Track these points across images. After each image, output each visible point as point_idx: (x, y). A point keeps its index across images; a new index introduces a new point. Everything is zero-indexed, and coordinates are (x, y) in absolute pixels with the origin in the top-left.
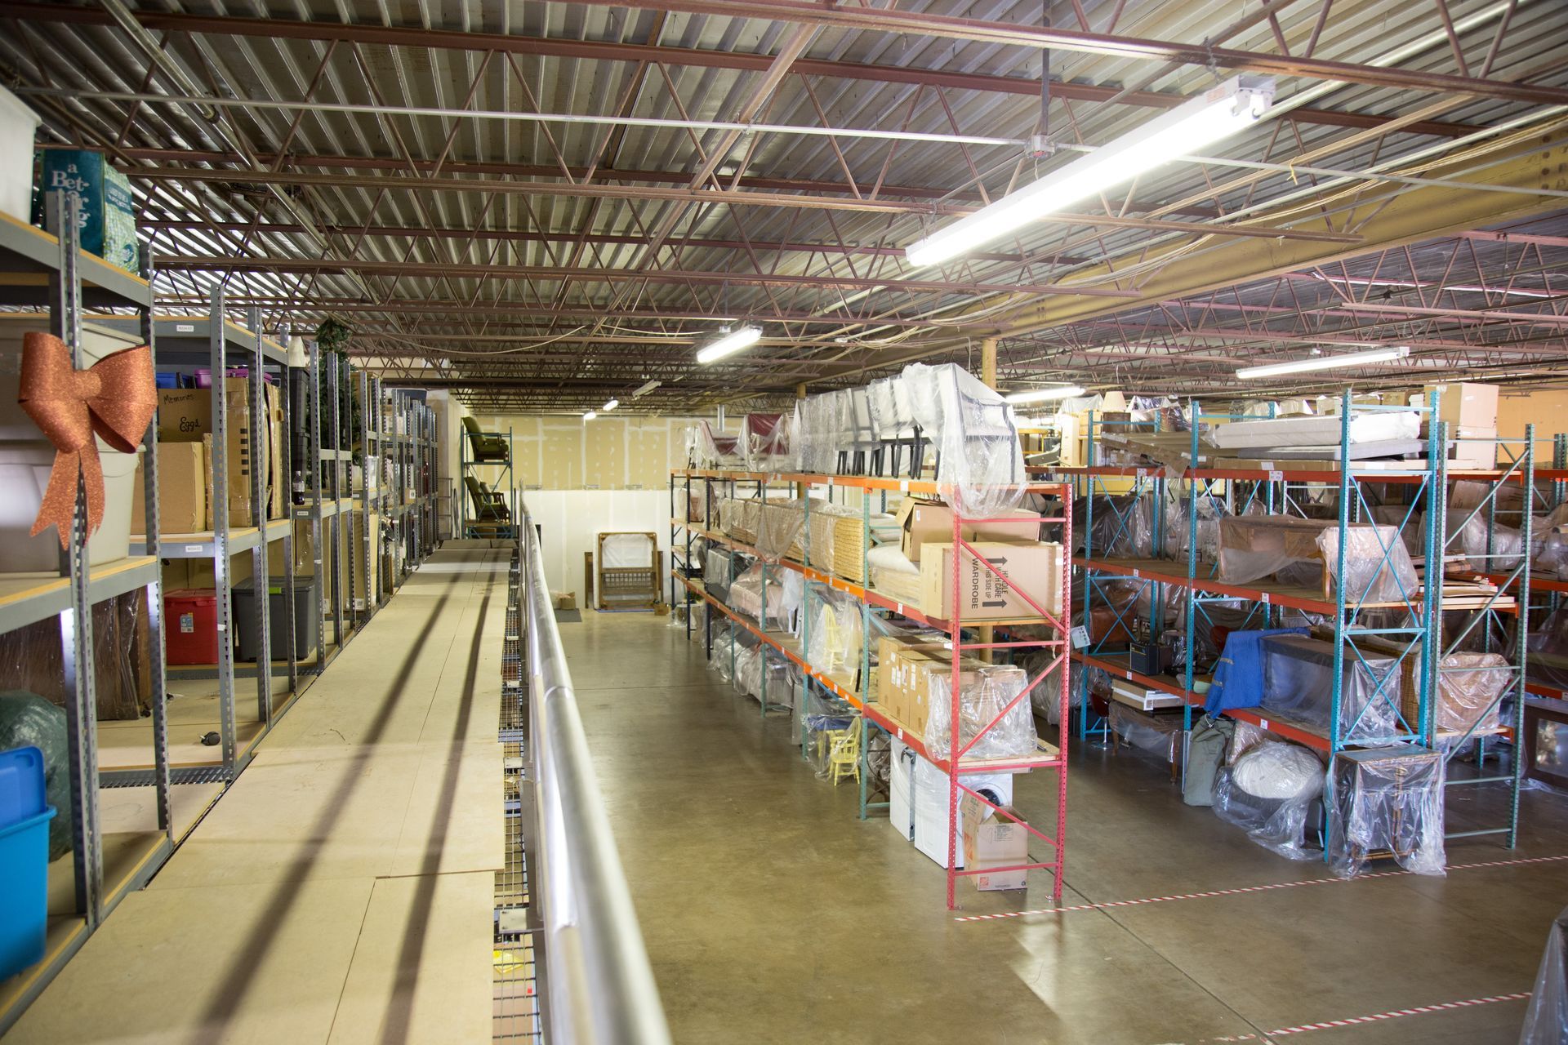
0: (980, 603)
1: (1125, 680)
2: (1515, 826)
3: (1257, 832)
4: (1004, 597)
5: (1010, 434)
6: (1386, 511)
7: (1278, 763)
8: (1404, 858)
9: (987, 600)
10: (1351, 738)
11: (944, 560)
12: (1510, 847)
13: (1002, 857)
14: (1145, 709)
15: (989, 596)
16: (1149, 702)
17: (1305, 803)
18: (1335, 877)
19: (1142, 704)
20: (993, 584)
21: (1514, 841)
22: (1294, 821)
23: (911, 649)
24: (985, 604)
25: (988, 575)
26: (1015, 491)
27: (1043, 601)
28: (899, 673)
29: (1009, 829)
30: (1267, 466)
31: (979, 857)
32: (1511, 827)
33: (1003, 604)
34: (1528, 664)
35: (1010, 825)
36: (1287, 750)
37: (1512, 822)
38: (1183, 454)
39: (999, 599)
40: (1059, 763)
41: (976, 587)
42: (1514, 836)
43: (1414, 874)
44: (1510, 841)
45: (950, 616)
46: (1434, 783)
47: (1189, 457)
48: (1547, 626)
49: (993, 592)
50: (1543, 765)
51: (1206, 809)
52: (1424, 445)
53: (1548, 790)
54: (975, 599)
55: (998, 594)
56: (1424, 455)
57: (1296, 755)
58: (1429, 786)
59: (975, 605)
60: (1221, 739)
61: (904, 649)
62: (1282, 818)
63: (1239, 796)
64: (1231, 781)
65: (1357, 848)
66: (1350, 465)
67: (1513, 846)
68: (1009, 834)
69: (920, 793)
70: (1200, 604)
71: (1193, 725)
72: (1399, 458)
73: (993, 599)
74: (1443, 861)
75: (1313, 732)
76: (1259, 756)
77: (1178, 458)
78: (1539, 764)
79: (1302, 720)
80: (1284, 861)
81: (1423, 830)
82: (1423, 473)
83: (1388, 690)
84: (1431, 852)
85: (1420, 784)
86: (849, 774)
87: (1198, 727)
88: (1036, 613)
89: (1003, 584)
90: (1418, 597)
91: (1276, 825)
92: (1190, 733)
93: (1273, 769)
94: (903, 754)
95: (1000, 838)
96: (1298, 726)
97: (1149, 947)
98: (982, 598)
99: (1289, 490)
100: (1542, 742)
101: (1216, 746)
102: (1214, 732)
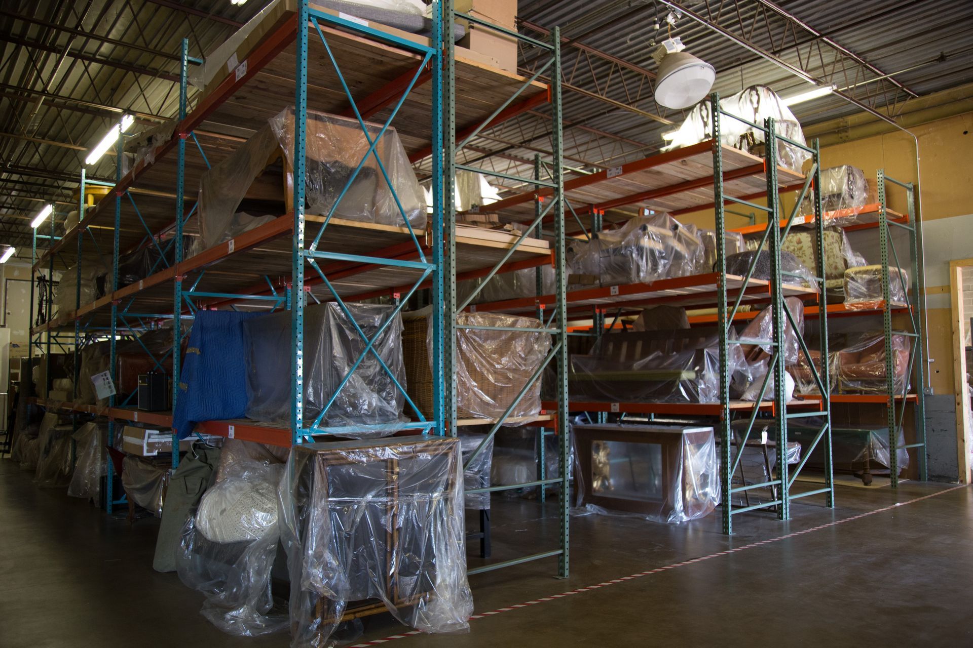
1: (133, 423)
2: (567, 545)
8: (408, 611)
10: (324, 423)
12: (562, 575)
14: (145, 454)
16: (151, 446)
19: (142, 448)
21: (567, 566)
32: (563, 547)
37: (563, 541)
42: (567, 559)
43: (424, 634)
44: (563, 568)
46: (449, 486)
48: (595, 352)
50: (599, 491)
51: (171, 574)
53: (604, 513)
58: (441, 488)
64: (196, 526)
65: (327, 604)
67: (567, 573)
71: (180, 460)
74: (468, 607)
78: (595, 490)
81: (436, 561)
83: (385, 350)
84: (447, 595)
85: (428, 488)
92: (174, 472)
100: (597, 467)
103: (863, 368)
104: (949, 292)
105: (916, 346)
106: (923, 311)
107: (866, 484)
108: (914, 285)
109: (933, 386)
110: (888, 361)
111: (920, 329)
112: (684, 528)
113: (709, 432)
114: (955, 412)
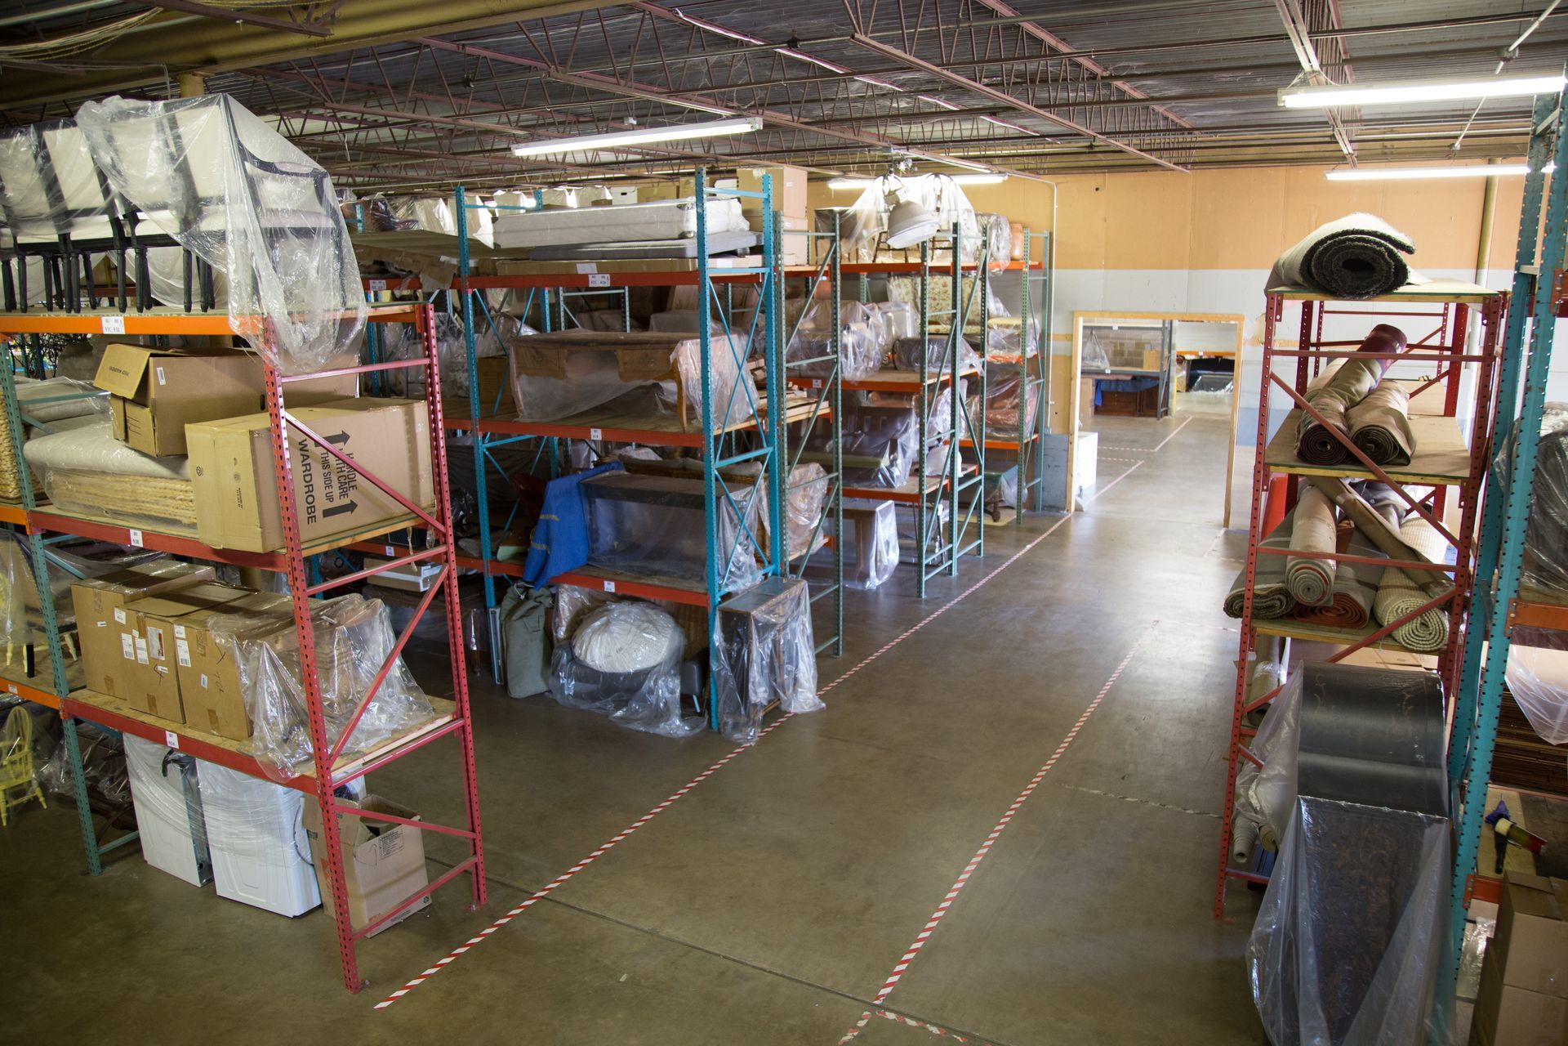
0: (319, 513)
2: (841, 633)
3: (619, 713)
4: (353, 495)
5: (330, 224)
6: (604, 317)
7: (634, 629)
8: (789, 700)
9: (329, 505)
10: (726, 586)
11: (253, 452)
12: (838, 654)
13: (394, 877)
15: (330, 498)
17: (673, 668)
18: (739, 745)
19: (417, 584)
20: (334, 478)
21: (841, 648)
22: (668, 689)
23: (146, 595)
24: (327, 513)
25: (326, 464)
26: (353, 320)
27: (404, 489)
28: (141, 643)
29: (397, 836)
30: (583, 268)
31: (362, 891)
33: (351, 507)
34: (844, 468)
35: (397, 829)
36: (635, 610)
37: (838, 630)
38: (443, 258)
39: (346, 501)
40: (460, 722)
41: (309, 487)
42: (841, 643)
44: (838, 649)
45: (275, 543)
47: (454, 261)
49: (336, 491)
51: (539, 697)
52: (758, 238)
54: (311, 508)
55: (343, 494)
56: (756, 250)
57: (647, 614)
59: (312, 518)
60: (541, 611)
61: (133, 599)
62: (651, 692)
63: (587, 674)
64: (573, 659)
65: (757, 707)
66: (711, 263)
67: (841, 652)
68: (399, 842)
69: (214, 818)
70: (488, 449)
71: (499, 602)
72: (733, 253)
73: (339, 502)
75: (677, 585)
76: (608, 623)
77: (435, 263)
79: (656, 573)
80: (670, 741)
81: (801, 666)
82: (761, 271)
84: (809, 686)
86: (25, 799)
87: (508, 603)
88: (399, 509)
89: (349, 474)
90: (762, 413)
91: (644, 700)
92: (498, 611)
93: (630, 637)
94: (165, 763)
95: (387, 852)
96: (656, 582)
97: (652, 933)
98: (322, 504)
99: (566, 298)
101: (537, 621)
102: (531, 604)
103: (999, 417)
104: (1071, 340)
105: (1041, 389)
106: (1048, 355)
107: (995, 521)
108: (1043, 331)
109: (1052, 426)
110: (1019, 407)
111: (1045, 375)
112: (876, 593)
113: (890, 506)
114: (1067, 450)
